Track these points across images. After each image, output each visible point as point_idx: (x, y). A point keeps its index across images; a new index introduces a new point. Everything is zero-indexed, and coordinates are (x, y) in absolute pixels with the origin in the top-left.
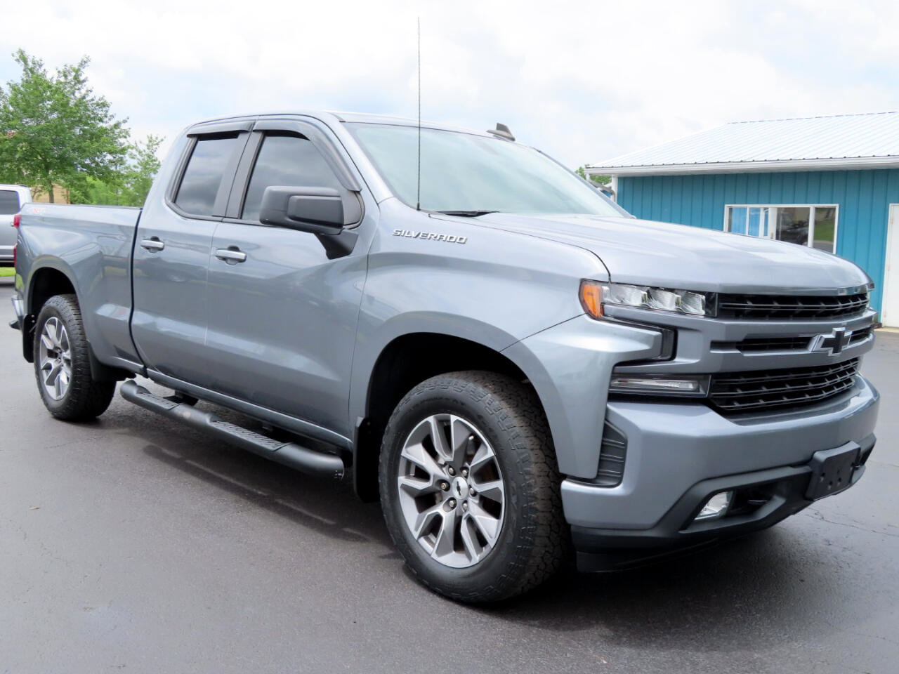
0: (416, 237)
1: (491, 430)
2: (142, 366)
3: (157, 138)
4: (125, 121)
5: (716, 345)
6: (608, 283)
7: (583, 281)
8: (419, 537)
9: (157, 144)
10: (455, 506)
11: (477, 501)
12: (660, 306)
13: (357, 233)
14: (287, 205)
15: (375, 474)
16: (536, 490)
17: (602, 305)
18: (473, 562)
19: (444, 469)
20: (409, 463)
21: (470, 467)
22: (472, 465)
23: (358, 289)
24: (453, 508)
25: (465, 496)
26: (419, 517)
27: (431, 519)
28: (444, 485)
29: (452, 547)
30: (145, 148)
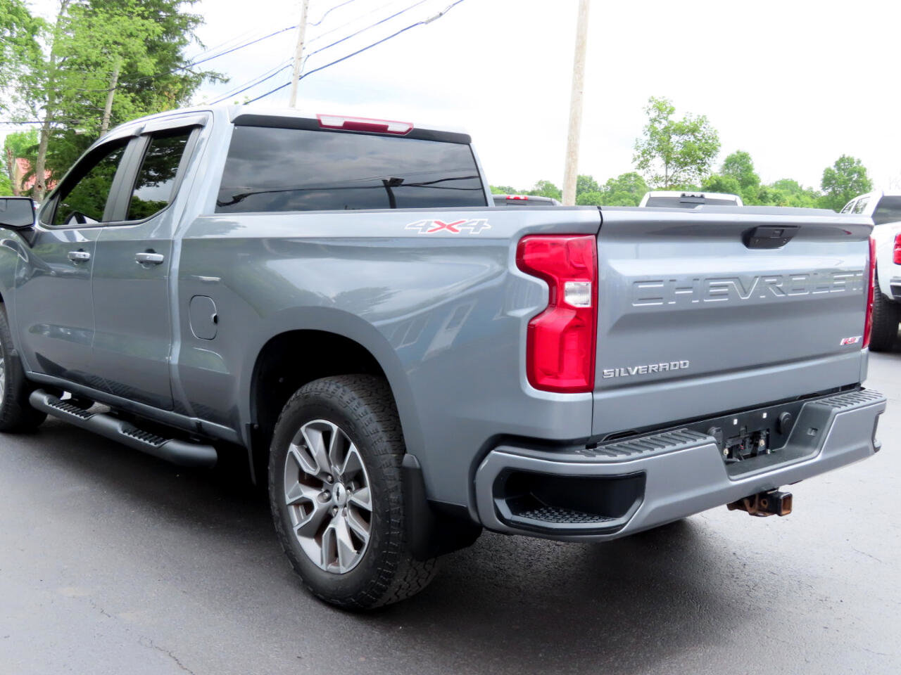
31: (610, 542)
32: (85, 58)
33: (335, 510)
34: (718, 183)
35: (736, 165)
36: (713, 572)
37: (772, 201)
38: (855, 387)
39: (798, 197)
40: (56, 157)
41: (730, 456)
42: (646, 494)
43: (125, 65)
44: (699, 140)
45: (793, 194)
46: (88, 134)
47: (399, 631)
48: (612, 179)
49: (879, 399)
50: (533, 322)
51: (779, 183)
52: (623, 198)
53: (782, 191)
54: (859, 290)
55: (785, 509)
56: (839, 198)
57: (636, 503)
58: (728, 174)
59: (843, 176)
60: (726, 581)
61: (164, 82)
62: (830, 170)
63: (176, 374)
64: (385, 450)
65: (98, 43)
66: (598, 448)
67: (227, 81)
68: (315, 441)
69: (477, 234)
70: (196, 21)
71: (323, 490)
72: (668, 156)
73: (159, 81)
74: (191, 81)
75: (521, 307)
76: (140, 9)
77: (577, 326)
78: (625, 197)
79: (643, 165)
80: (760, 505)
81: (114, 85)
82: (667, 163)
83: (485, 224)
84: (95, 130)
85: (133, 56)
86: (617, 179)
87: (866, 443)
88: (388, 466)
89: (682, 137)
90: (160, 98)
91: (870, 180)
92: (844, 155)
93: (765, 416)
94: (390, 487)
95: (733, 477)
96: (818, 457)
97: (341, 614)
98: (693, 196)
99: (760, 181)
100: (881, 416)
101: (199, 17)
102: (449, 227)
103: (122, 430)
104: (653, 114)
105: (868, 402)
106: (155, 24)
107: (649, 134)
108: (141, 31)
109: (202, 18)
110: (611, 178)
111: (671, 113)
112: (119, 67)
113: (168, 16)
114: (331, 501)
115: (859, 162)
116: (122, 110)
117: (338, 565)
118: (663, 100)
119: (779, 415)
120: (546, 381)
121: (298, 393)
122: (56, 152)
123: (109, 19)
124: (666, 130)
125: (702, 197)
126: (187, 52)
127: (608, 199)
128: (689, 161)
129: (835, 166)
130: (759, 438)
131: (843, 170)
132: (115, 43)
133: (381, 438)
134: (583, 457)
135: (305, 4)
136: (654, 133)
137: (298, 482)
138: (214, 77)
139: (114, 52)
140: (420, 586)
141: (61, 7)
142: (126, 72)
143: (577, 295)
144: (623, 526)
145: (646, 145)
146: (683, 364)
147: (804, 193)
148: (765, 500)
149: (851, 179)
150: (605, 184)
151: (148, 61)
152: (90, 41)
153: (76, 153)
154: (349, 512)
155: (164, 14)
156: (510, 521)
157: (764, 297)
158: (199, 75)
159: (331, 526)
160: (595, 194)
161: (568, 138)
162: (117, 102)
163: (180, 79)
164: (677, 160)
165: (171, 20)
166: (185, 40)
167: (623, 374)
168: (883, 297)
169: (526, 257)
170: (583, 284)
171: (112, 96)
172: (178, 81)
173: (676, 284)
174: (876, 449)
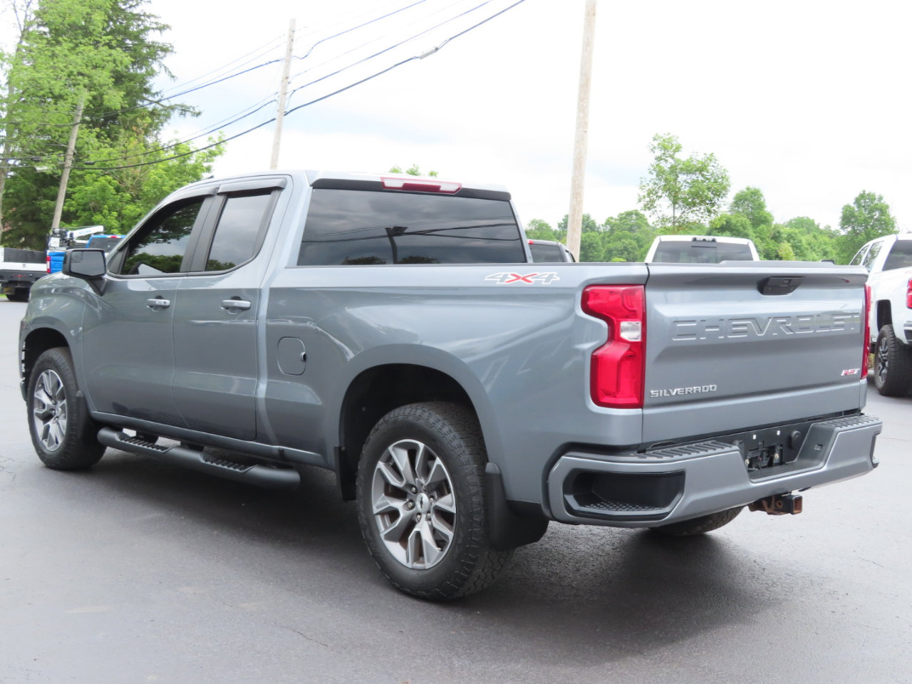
31: (657, 528)
32: (48, 90)
33: (419, 516)
34: (727, 222)
35: (746, 203)
36: (737, 574)
37: (786, 242)
38: (855, 412)
39: (815, 237)
40: (10, 195)
41: (750, 466)
42: (685, 489)
43: (91, 98)
44: (707, 179)
45: (809, 233)
46: (49, 172)
47: (478, 615)
48: (612, 218)
49: (876, 422)
50: (595, 354)
51: (793, 222)
52: (624, 238)
53: (797, 231)
54: (856, 329)
55: (796, 509)
56: (859, 237)
57: (678, 497)
58: (738, 212)
59: (863, 214)
60: (749, 581)
61: (131, 116)
62: (849, 206)
63: (262, 407)
64: (468, 461)
65: (62, 74)
66: (647, 453)
67: (198, 114)
68: (402, 458)
69: (548, 284)
70: (165, 50)
71: (408, 500)
72: (674, 197)
73: (125, 115)
74: (159, 115)
75: (587, 341)
76: (106, 39)
77: (631, 356)
78: (625, 237)
79: (650, 206)
80: (776, 506)
81: (79, 120)
82: (675, 203)
83: (555, 276)
84: (58, 168)
85: (99, 88)
86: (617, 218)
87: (865, 459)
88: (470, 475)
89: (689, 176)
90: (128, 133)
91: (893, 218)
92: (864, 191)
93: (778, 433)
94: (473, 492)
95: (753, 480)
96: (824, 468)
97: (426, 604)
98: (704, 240)
99: (773, 220)
100: (878, 436)
101: (169, 45)
102: (524, 279)
103: (204, 459)
104: (658, 153)
105: (866, 423)
106: (124, 54)
107: (655, 173)
108: (108, 61)
109: (172, 46)
110: (610, 216)
111: (678, 151)
112: (84, 100)
113: (136, 45)
114: (415, 509)
115: (881, 198)
116: (86, 146)
117: (423, 562)
118: (668, 137)
119: (791, 432)
120: (607, 399)
121: (387, 417)
122: (11, 191)
123: (73, 49)
124: (673, 169)
125: (714, 241)
126: (155, 84)
127: (607, 239)
128: (698, 201)
129: (854, 203)
130: (774, 453)
131: (864, 207)
132: (80, 74)
133: (464, 451)
134: (636, 459)
135: (290, 37)
136: (660, 173)
137: (383, 495)
138: (184, 110)
139: (79, 84)
140: (494, 578)
141: (20, 35)
142: (91, 106)
143: (630, 332)
144: (668, 514)
145: (651, 185)
146: (711, 388)
147: (821, 232)
148: (780, 501)
149: (872, 217)
150: (604, 224)
151: (115, 94)
152: (53, 72)
153: (34, 192)
154: (433, 517)
155: (130, 42)
156: (579, 511)
157: (776, 334)
158: (168, 107)
159: (416, 529)
160: (593, 234)
161: (573, 178)
162: (80, 138)
163: (149, 112)
164: (685, 200)
165: (138, 48)
166: (152, 70)
167: (665, 395)
168: (897, 341)
169: (590, 303)
170: (634, 323)
171: (76, 131)
172: (146, 115)
173: (705, 324)
174: (875, 466)
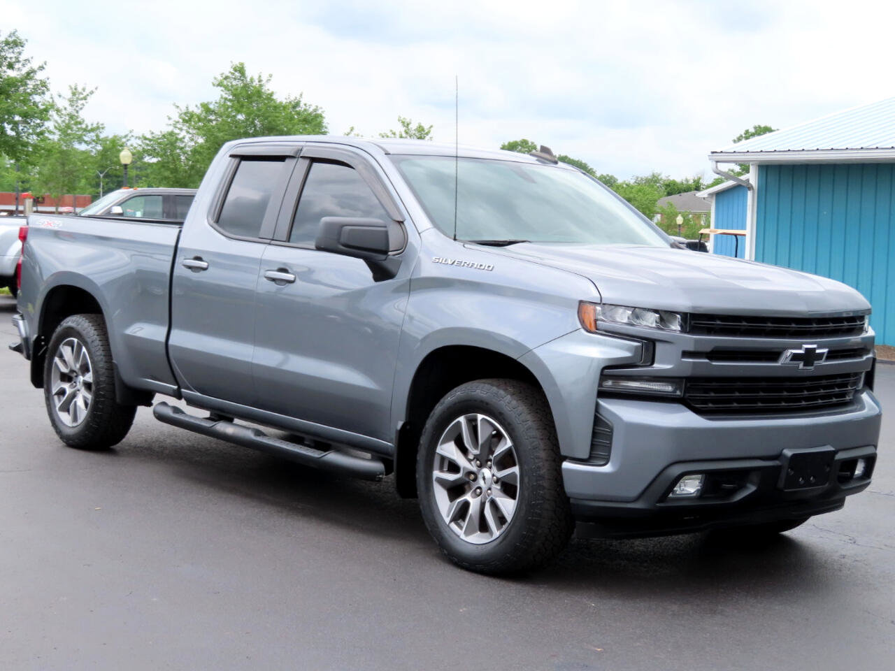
0: (453, 264)
1: (509, 424)
2: (176, 387)
3: (84, 90)
4: (41, 68)
5: (686, 354)
6: (600, 304)
7: (581, 302)
8: (451, 522)
9: (85, 98)
10: (481, 493)
11: (499, 487)
12: (644, 323)
13: (401, 259)
14: (340, 234)
15: (414, 471)
16: (543, 471)
17: (596, 321)
18: (494, 537)
19: (472, 463)
20: (443, 458)
21: (493, 459)
22: (495, 455)
23: (400, 310)
24: (479, 495)
25: (489, 483)
26: (450, 506)
27: (460, 505)
28: (472, 476)
29: (477, 527)
30: (67, 104)
